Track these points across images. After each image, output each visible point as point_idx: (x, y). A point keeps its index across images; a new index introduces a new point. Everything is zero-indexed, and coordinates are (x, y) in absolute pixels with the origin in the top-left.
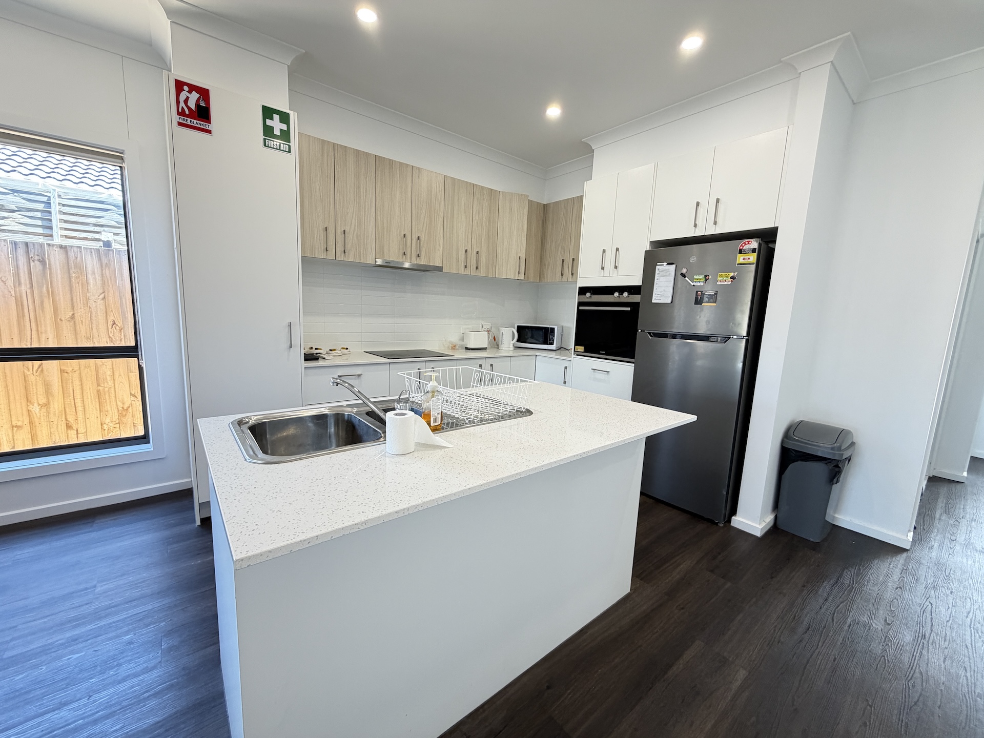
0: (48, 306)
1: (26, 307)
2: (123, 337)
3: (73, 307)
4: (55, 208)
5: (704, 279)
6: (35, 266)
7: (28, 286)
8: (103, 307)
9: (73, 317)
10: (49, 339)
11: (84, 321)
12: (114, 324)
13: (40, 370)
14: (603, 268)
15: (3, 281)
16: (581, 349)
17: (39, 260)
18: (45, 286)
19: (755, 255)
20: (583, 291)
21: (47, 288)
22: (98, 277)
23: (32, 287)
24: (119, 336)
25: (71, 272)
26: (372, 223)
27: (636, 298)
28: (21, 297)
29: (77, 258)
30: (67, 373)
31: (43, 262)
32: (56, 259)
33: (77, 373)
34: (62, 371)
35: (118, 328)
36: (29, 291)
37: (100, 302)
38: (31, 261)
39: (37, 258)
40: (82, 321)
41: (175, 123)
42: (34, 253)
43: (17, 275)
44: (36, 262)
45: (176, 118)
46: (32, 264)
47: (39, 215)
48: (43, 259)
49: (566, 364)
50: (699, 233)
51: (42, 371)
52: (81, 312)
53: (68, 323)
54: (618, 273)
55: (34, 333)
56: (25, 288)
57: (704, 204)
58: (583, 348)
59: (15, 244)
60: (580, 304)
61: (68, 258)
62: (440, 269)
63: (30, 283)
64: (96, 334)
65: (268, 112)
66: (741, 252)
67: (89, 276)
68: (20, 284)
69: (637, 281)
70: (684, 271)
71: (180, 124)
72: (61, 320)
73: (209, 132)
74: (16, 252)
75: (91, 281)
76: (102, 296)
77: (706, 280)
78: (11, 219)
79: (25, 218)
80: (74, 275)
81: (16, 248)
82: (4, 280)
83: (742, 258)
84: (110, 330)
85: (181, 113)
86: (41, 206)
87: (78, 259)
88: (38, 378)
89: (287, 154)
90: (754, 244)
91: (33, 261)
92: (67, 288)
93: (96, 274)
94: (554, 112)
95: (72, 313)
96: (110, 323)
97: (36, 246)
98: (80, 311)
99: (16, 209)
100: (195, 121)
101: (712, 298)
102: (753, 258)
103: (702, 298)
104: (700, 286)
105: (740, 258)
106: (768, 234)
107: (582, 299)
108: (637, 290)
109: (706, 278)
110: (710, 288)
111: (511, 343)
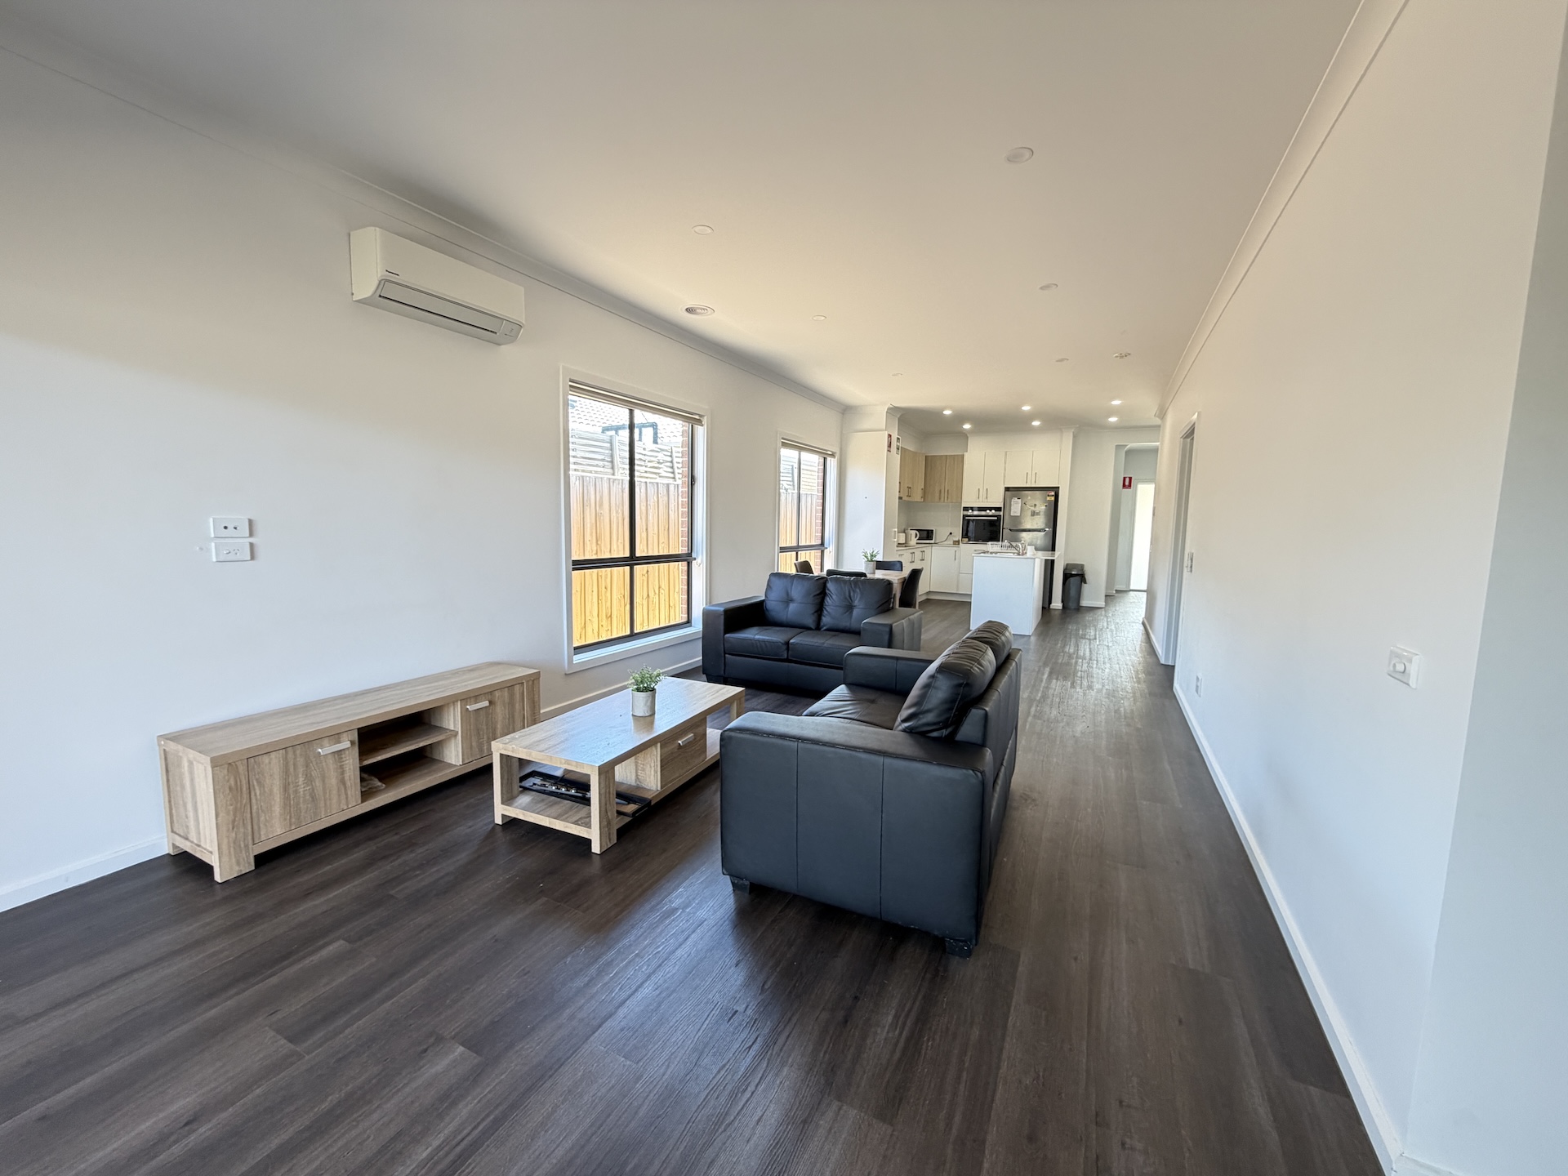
5: (1033, 506)
14: (978, 497)
19: (1053, 496)
20: (966, 509)
27: (1000, 513)
49: (956, 549)
50: (1028, 486)
54: (988, 501)
57: (1029, 473)
58: (967, 539)
60: (964, 516)
66: (1047, 495)
69: (1000, 505)
70: (1025, 501)
71: (887, 450)
90: (1052, 492)
94: (967, 426)
100: (889, 448)
101: (1038, 514)
102: (1053, 498)
103: (1033, 514)
104: (1033, 508)
105: (1048, 498)
106: (1056, 490)
107: (966, 513)
108: (998, 509)
109: (1035, 505)
110: (1037, 509)
111: (914, 541)
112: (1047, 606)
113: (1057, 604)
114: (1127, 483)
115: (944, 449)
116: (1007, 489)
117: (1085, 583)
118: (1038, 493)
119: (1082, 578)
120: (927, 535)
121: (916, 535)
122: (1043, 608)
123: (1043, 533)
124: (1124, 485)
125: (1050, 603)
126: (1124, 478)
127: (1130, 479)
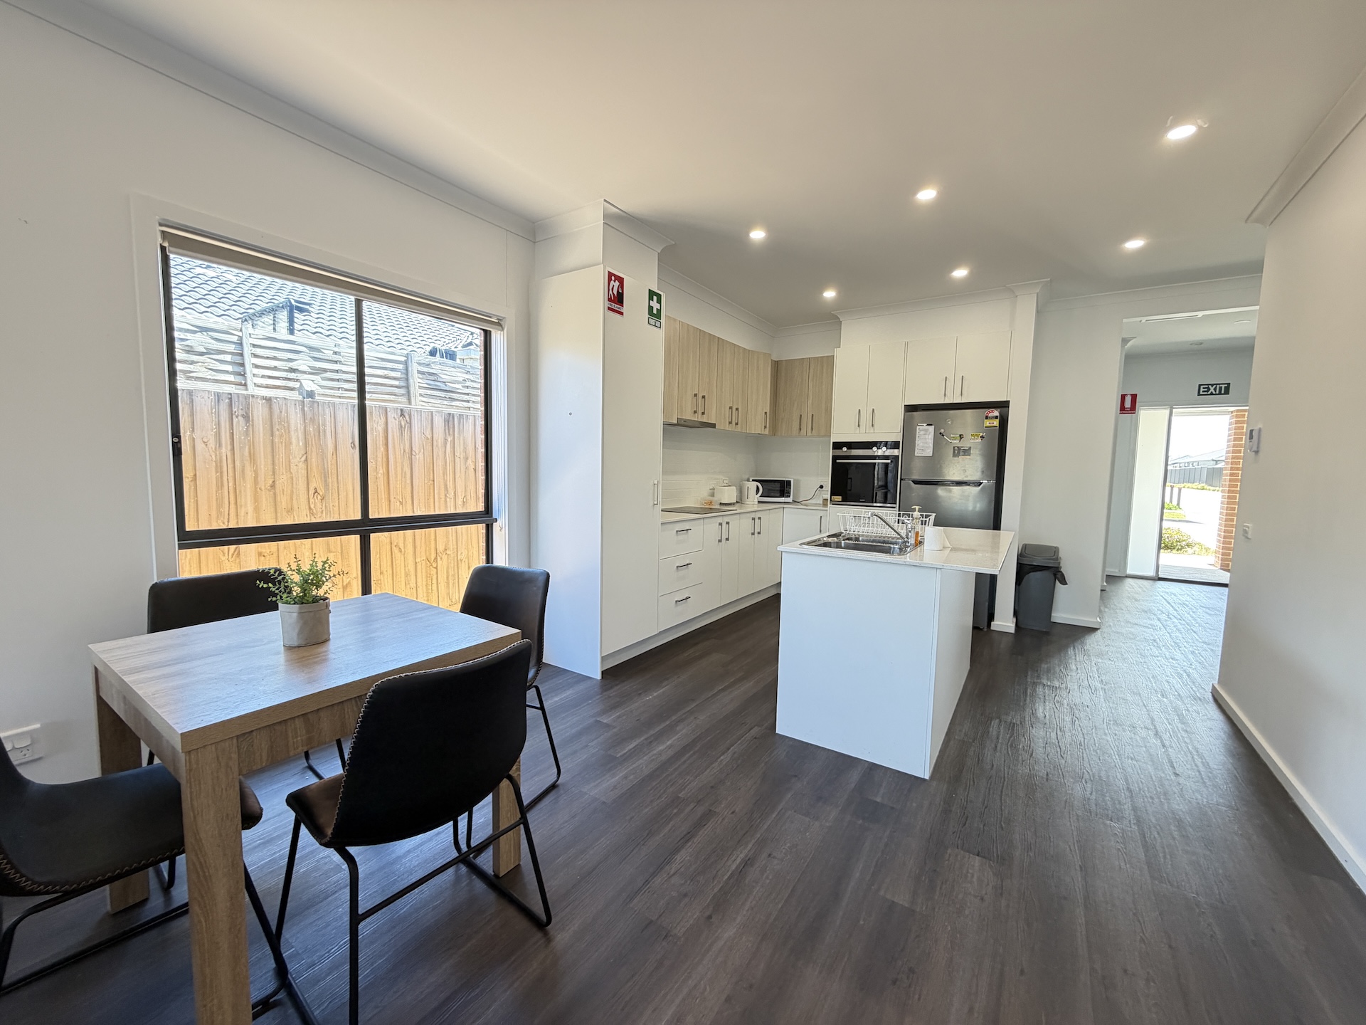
0: (249, 474)
1: (225, 473)
2: (324, 508)
3: (274, 473)
4: (247, 351)
5: (959, 438)
6: (238, 422)
7: (229, 447)
8: (304, 472)
9: (273, 486)
10: (249, 514)
11: (285, 489)
12: (316, 492)
13: (236, 553)
14: (859, 426)
15: (204, 442)
16: (839, 498)
17: (242, 416)
18: (247, 447)
19: (998, 420)
20: (837, 446)
21: (250, 449)
22: (301, 436)
23: (233, 449)
24: (321, 507)
25: (275, 429)
26: (677, 385)
27: (896, 452)
28: (221, 461)
29: (281, 412)
30: (264, 556)
31: (247, 418)
32: (259, 412)
33: (275, 555)
34: (260, 554)
35: (319, 497)
36: (229, 454)
37: (302, 465)
38: (234, 417)
39: (241, 412)
40: (283, 490)
41: (606, 308)
42: (238, 407)
43: (218, 435)
44: (240, 418)
45: (607, 304)
46: (235, 420)
47: (228, 358)
48: (246, 413)
49: (822, 513)
50: (947, 401)
51: (239, 554)
52: (282, 480)
53: (268, 492)
54: (874, 430)
55: (232, 506)
56: (225, 450)
57: (951, 378)
58: (840, 497)
59: (218, 396)
60: (835, 458)
61: (271, 412)
62: (713, 426)
63: (231, 444)
64: (296, 507)
65: (652, 294)
66: (987, 418)
67: (292, 433)
68: (220, 446)
69: (898, 437)
70: (942, 431)
71: (609, 309)
72: (260, 489)
73: (622, 314)
74: (218, 406)
75: (294, 441)
76: (304, 458)
77: (961, 438)
78: (200, 364)
79: (215, 362)
80: (277, 433)
81: (218, 401)
82: (206, 440)
83: (988, 422)
84: (311, 500)
85: (610, 300)
86: (231, 348)
87: (283, 413)
88: (233, 565)
89: (658, 329)
90: (996, 413)
91: (237, 417)
92: (269, 449)
93: (300, 432)
94: (830, 294)
95: (272, 480)
96: (312, 491)
97: (241, 399)
98: (282, 477)
99: (205, 351)
100: (616, 305)
101: (967, 452)
102: (996, 423)
103: (958, 452)
104: (956, 442)
105: (987, 423)
106: (1004, 405)
107: (838, 452)
108: (895, 445)
109: (961, 437)
110: (965, 444)
111: (753, 498)
112: (984, 625)
113: (1004, 621)
114: (1128, 404)
115: (804, 347)
116: (911, 409)
117: (1064, 582)
118: (969, 413)
119: (1056, 574)
120: (778, 489)
121: (758, 487)
122: (975, 628)
123: (979, 488)
124: (1123, 409)
125: (991, 617)
126: (1123, 397)
127: (1134, 397)
